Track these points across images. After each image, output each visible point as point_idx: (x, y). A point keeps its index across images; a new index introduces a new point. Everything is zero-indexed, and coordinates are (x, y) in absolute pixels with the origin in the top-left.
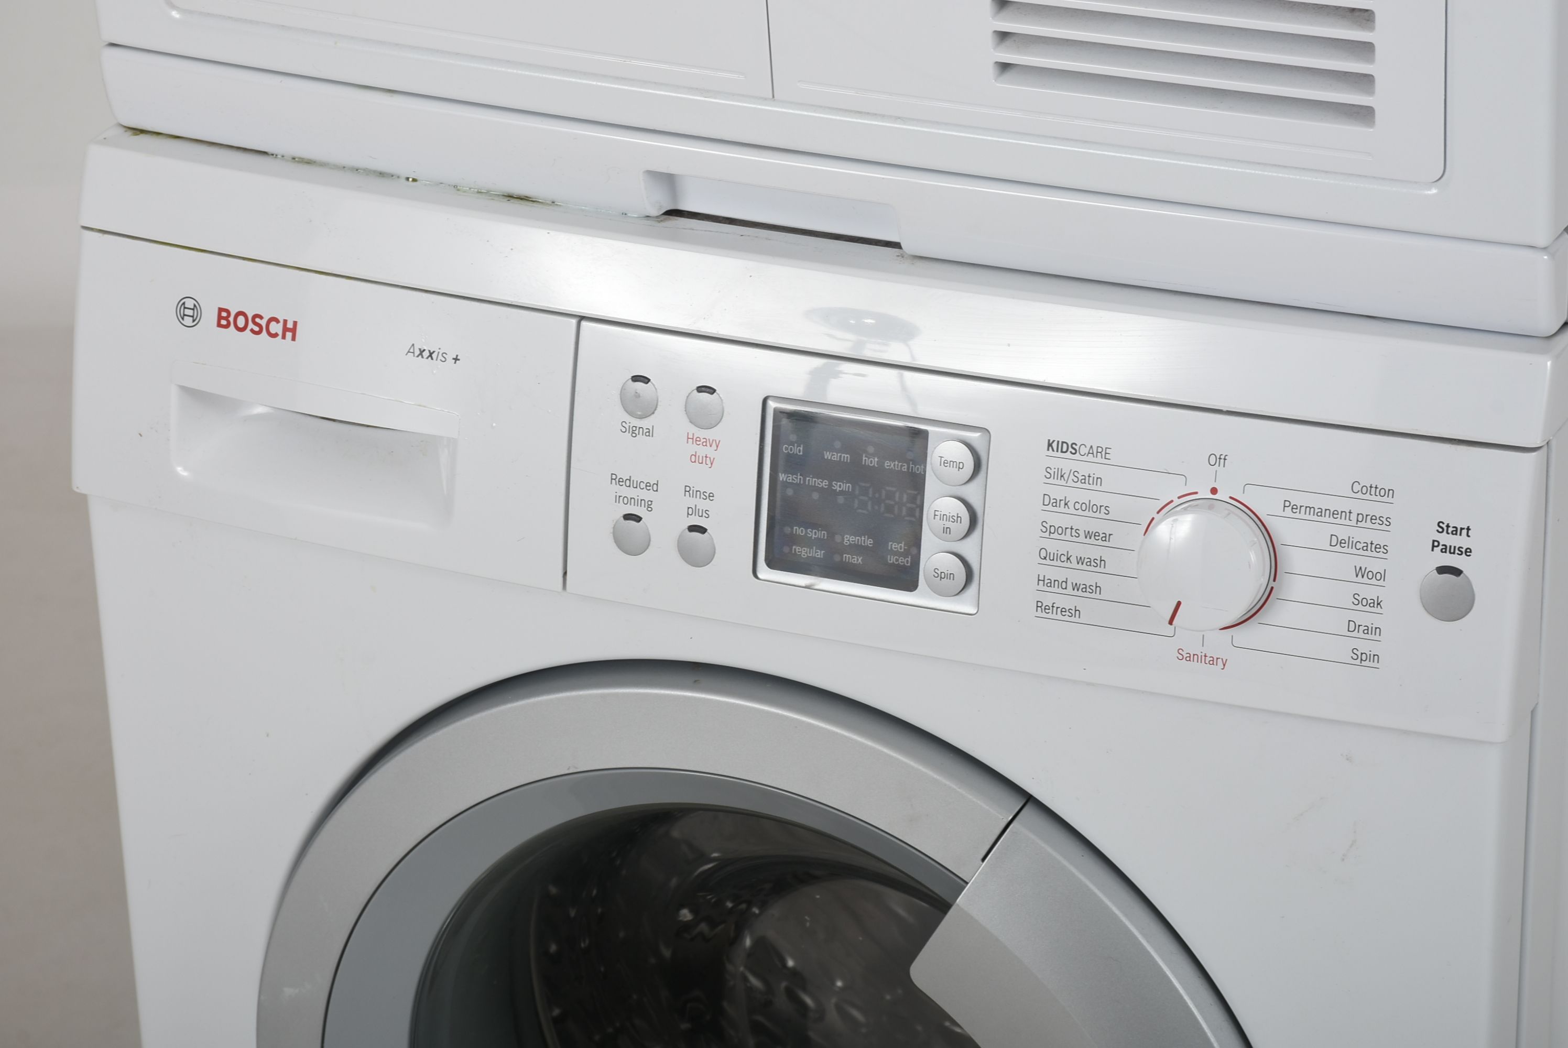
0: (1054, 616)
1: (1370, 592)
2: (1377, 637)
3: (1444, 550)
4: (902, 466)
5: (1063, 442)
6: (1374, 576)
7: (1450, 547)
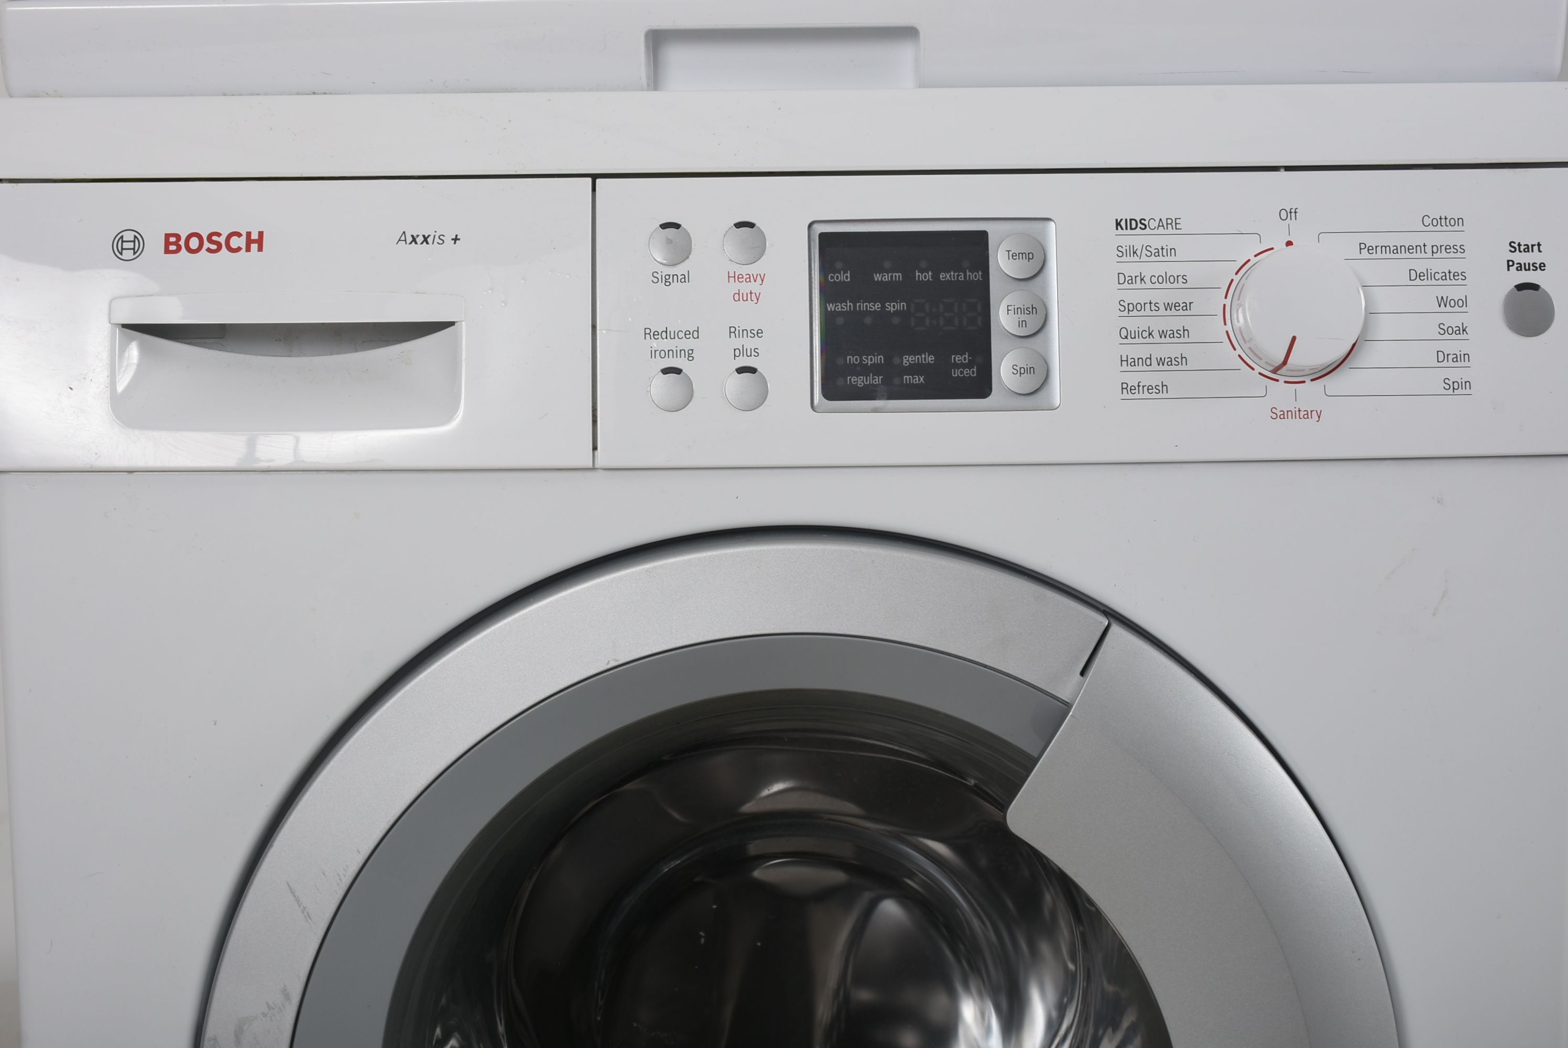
0: (1141, 396)
1: (1453, 320)
2: (1467, 364)
3: (1520, 268)
4: (958, 276)
5: (1131, 220)
6: (1456, 303)
7: (1525, 264)
